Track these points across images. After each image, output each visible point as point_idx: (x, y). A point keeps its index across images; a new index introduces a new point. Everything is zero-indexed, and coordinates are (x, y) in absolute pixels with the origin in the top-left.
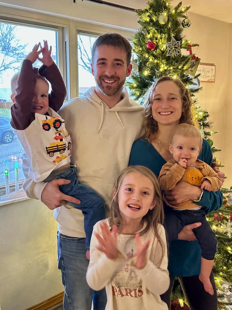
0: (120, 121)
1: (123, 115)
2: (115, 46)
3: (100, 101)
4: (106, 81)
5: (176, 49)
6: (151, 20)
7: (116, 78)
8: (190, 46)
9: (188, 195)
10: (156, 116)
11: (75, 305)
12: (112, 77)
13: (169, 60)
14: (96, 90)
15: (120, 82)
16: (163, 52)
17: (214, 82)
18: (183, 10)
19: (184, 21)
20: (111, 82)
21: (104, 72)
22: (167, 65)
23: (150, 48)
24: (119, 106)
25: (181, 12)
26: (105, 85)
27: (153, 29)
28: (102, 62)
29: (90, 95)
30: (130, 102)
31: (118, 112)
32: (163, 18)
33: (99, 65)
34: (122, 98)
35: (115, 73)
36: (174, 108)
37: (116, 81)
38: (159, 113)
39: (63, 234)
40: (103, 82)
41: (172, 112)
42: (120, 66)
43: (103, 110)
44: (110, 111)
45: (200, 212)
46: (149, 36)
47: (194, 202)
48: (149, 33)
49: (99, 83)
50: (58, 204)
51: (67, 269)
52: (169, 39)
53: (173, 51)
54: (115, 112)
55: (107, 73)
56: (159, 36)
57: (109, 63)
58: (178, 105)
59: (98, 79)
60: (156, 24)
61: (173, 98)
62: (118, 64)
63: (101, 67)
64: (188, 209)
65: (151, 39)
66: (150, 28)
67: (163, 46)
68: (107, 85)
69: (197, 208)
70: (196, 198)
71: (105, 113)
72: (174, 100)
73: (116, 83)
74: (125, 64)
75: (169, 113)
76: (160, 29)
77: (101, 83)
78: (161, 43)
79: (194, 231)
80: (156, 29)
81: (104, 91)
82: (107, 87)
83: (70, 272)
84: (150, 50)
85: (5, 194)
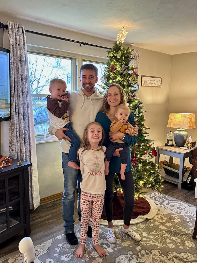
0: (92, 103)
1: (94, 101)
2: (90, 70)
3: (83, 94)
4: (87, 85)
5: (125, 70)
6: (114, 56)
7: (91, 84)
8: (134, 69)
9: (118, 136)
10: (109, 103)
11: (68, 184)
12: (89, 84)
13: (121, 75)
14: (82, 89)
15: (92, 85)
16: (119, 71)
17: (161, 87)
18: (130, 51)
19: (131, 56)
20: (88, 86)
21: (85, 81)
22: (120, 78)
23: (112, 69)
24: (92, 96)
25: (130, 52)
26: (86, 87)
27: (114, 60)
28: (84, 77)
29: (79, 91)
30: (98, 94)
31: (91, 99)
32: (119, 55)
33: (84, 78)
34: (94, 92)
35: (90, 81)
36: (117, 99)
37: (91, 85)
38: (111, 101)
39: (63, 152)
40: (85, 86)
41: (116, 101)
42: (92, 78)
43: (84, 98)
44: (88, 99)
45: (123, 144)
46: (112, 64)
47: (121, 140)
48: (112, 62)
49: (83, 86)
50: (62, 138)
51: (65, 167)
52: (121, 65)
53: (123, 71)
54: (90, 99)
55: (87, 82)
56: (117, 64)
57: (87, 77)
58: (119, 97)
59: (83, 84)
60: (116, 58)
61: (116, 95)
62: (91, 78)
63: (84, 79)
64: (118, 142)
65: (113, 65)
66: (113, 60)
67: (119, 68)
68: (87, 87)
69: (122, 142)
70: (122, 138)
71: (85, 99)
72: (117, 95)
73: (91, 86)
74: (95, 78)
75: (115, 101)
76: (118, 60)
77: (84, 86)
78: (118, 67)
79: (119, 151)
80: (116, 60)
81: (85, 90)
82: (87, 88)
83: (66, 169)
84: (112, 70)
85: (44, 138)
